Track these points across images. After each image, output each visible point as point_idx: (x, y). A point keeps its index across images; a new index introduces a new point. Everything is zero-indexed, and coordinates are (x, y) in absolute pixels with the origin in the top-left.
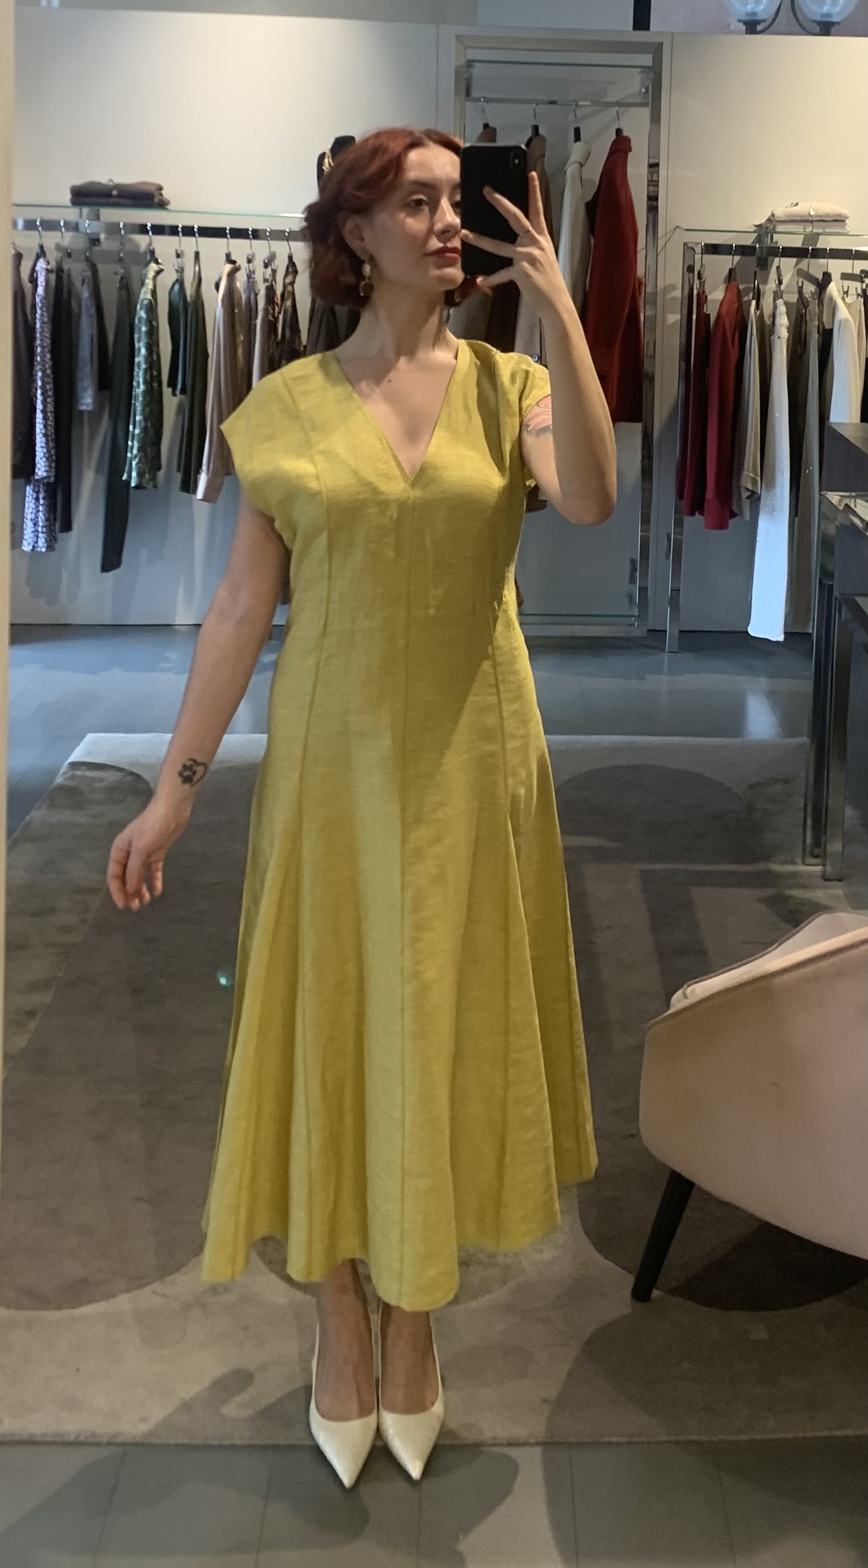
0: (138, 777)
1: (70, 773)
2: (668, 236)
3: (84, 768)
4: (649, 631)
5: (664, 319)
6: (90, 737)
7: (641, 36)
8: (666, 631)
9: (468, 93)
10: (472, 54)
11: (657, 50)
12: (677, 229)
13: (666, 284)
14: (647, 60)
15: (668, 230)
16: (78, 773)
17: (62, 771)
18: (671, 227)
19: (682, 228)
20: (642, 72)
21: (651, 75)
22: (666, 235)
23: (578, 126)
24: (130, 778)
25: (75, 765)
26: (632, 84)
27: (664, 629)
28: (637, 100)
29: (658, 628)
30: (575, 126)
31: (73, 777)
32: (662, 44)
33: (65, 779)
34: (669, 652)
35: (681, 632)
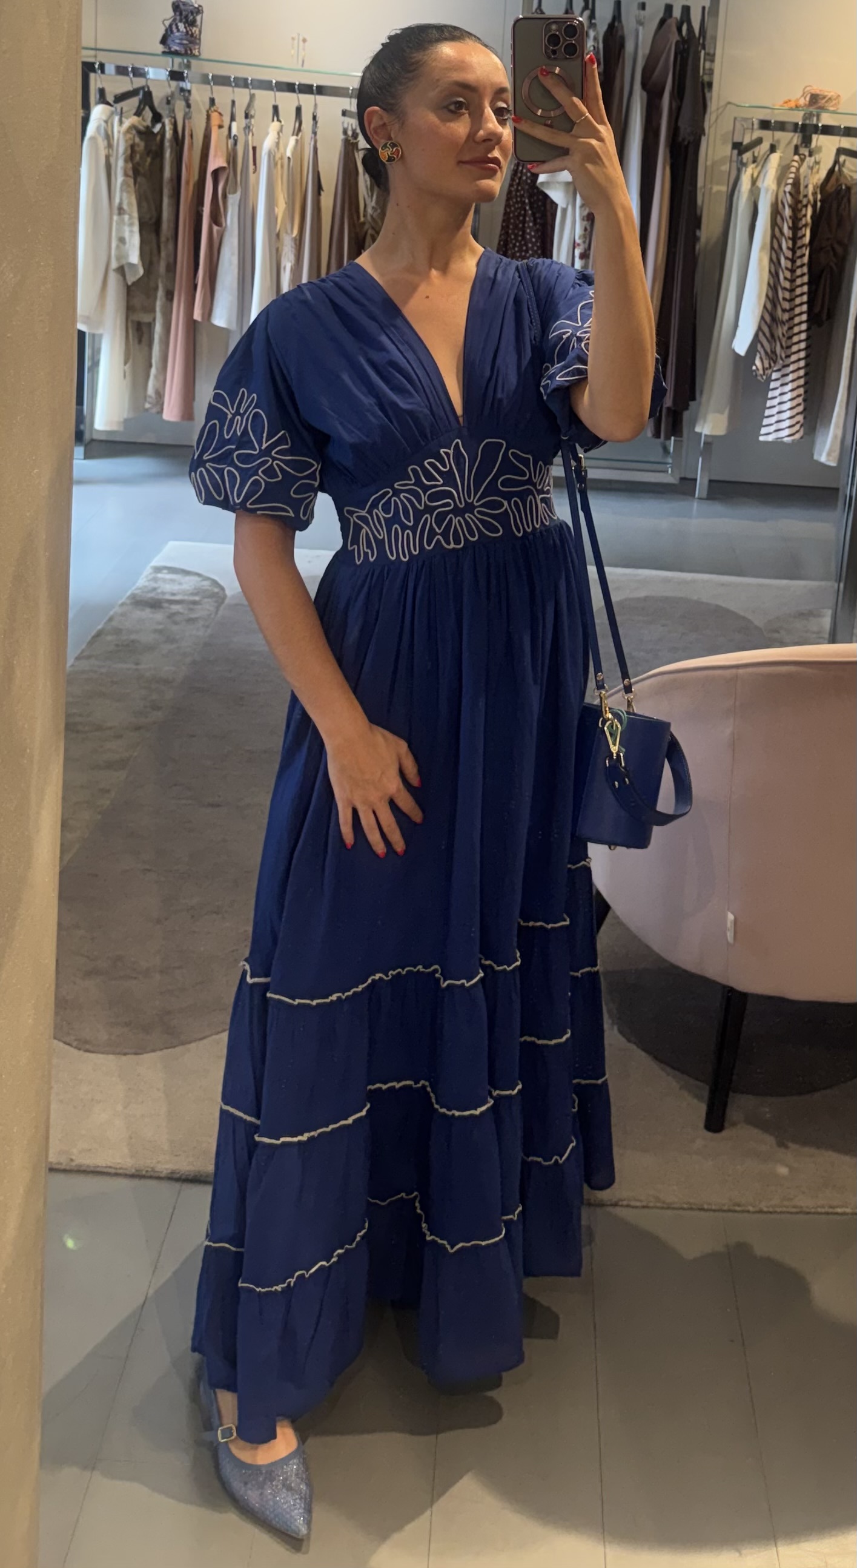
0: (215, 583)
1: (153, 575)
2: (720, 112)
3: (165, 571)
4: (683, 479)
6: (171, 544)
8: (696, 480)
12: (729, 106)
13: (715, 159)
15: (720, 106)
16: (160, 575)
17: (146, 572)
18: (722, 103)
19: (732, 105)
22: (718, 109)
24: (206, 583)
25: (158, 570)
27: (695, 477)
29: (689, 476)
31: (155, 580)
33: (149, 581)
34: (700, 499)
35: (710, 481)
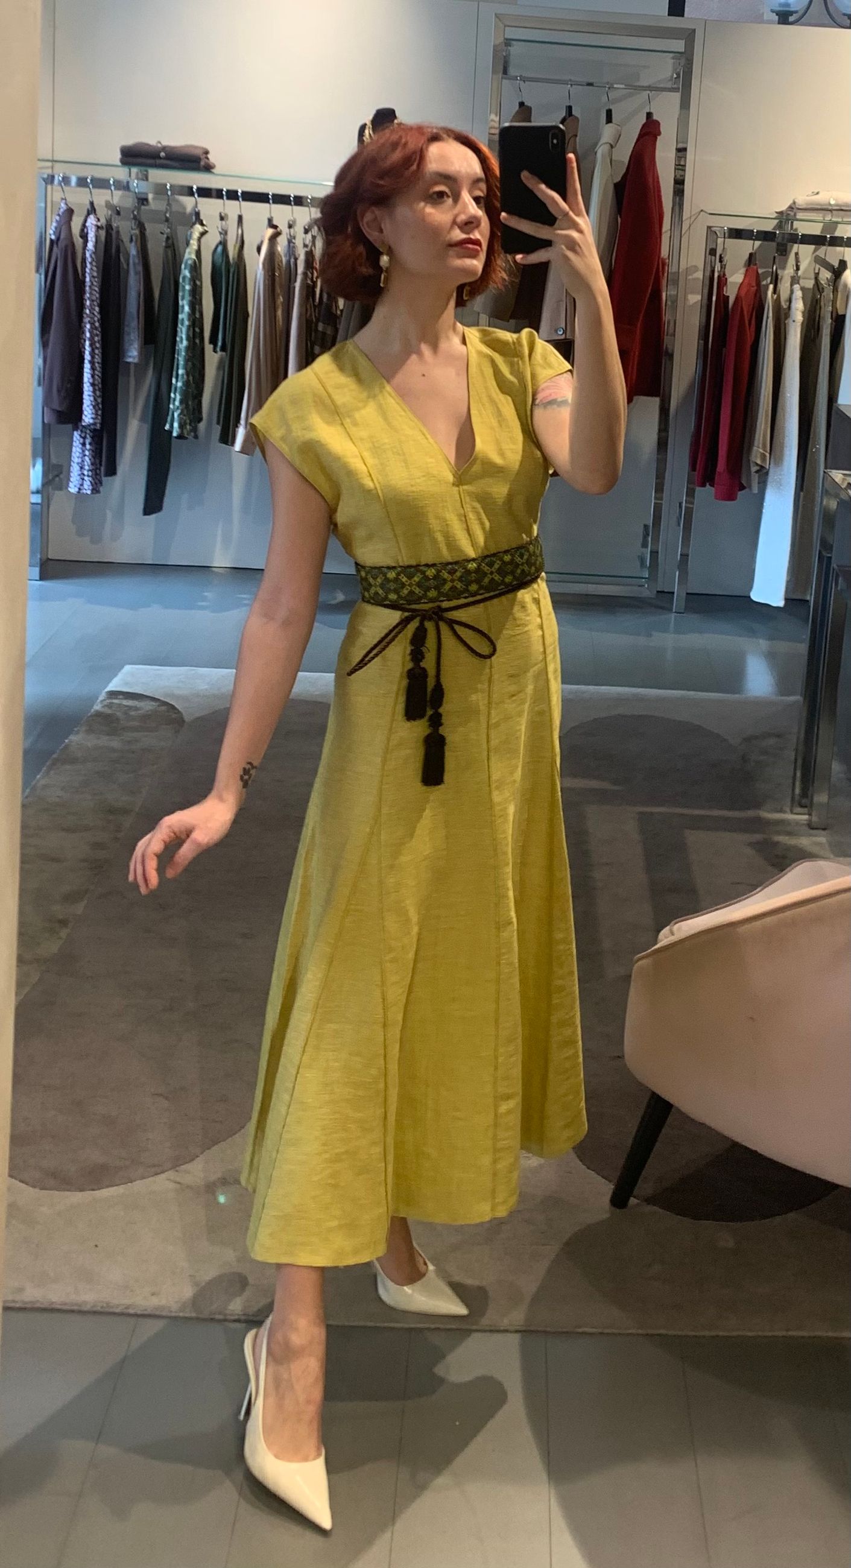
0: (172, 707)
1: (108, 701)
2: (692, 219)
3: (121, 697)
4: (658, 592)
5: (685, 299)
6: (128, 668)
7: (675, 22)
8: (673, 593)
9: (505, 71)
10: (511, 34)
11: (690, 36)
13: (689, 266)
14: (679, 45)
15: (693, 213)
16: (116, 701)
17: (101, 698)
19: (706, 212)
20: (673, 58)
21: (683, 61)
23: (611, 108)
24: (163, 708)
25: (113, 694)
26: (664, 69)
27: (672, 591)
28: (669, 85)
29: (667, 590)
30: (607, 108)
31: (110, 706)
32: (695, 30)
33: (103, 707)
34: (675, 612)
35: (687, 594)
